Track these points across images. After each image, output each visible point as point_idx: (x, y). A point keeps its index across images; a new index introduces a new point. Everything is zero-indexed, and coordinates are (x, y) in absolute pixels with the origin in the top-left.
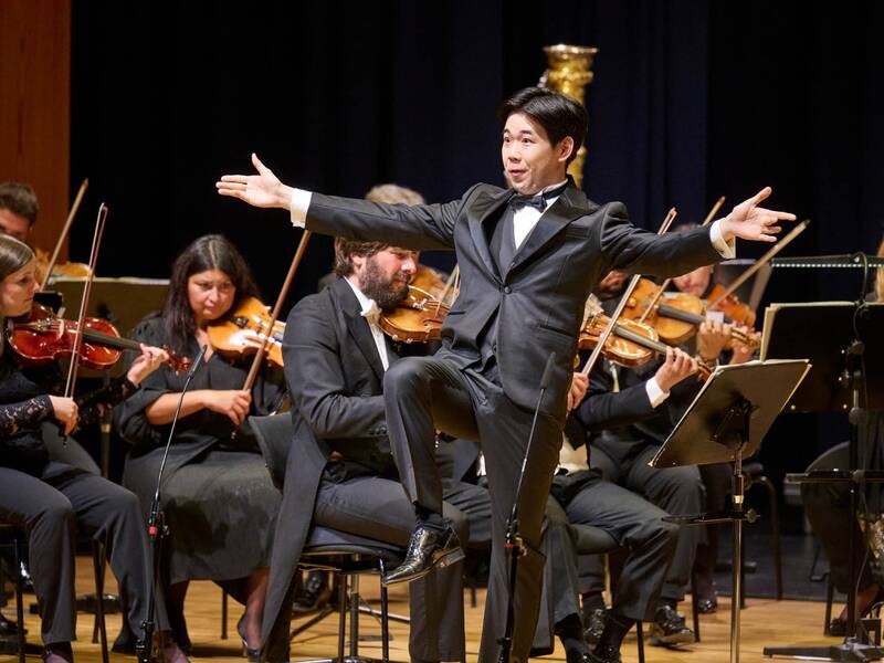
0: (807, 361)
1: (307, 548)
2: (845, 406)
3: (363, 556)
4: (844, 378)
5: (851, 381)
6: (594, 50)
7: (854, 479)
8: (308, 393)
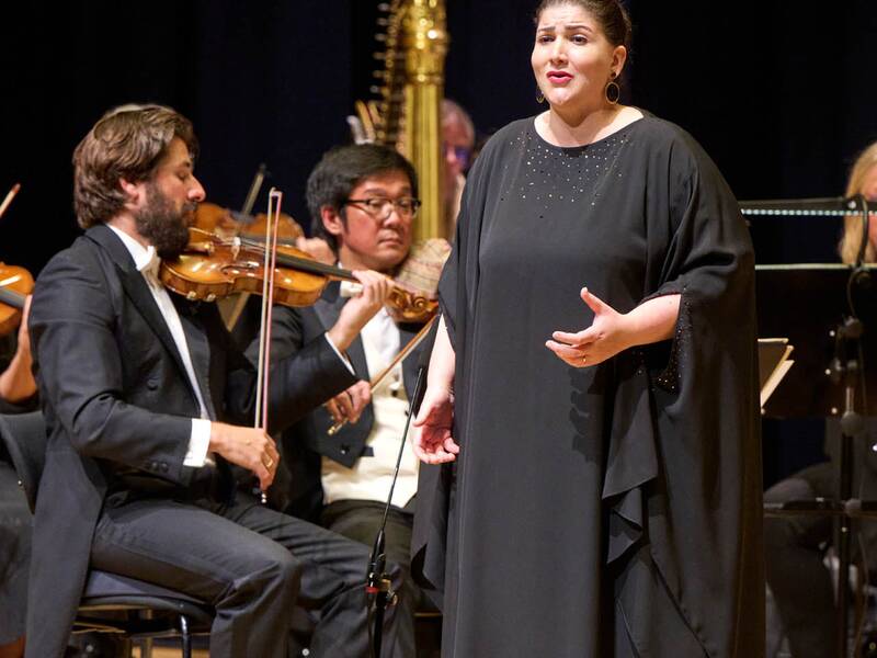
0: (786, 340)
1: (85, 599)
2: (834, 411)
3: (157, 611)
4: (833, 370)
5: (844, 374)
7: (848, 512)
8: (68, 387)
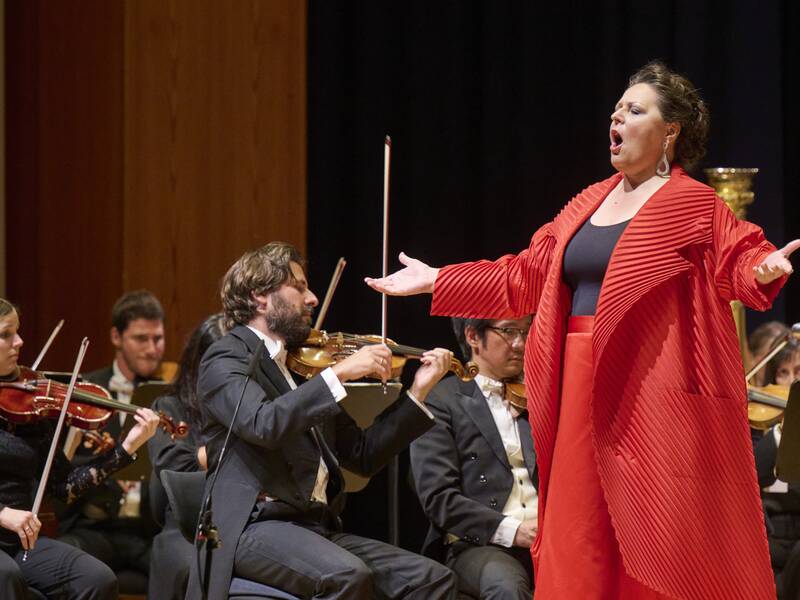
6: (756, 170)
